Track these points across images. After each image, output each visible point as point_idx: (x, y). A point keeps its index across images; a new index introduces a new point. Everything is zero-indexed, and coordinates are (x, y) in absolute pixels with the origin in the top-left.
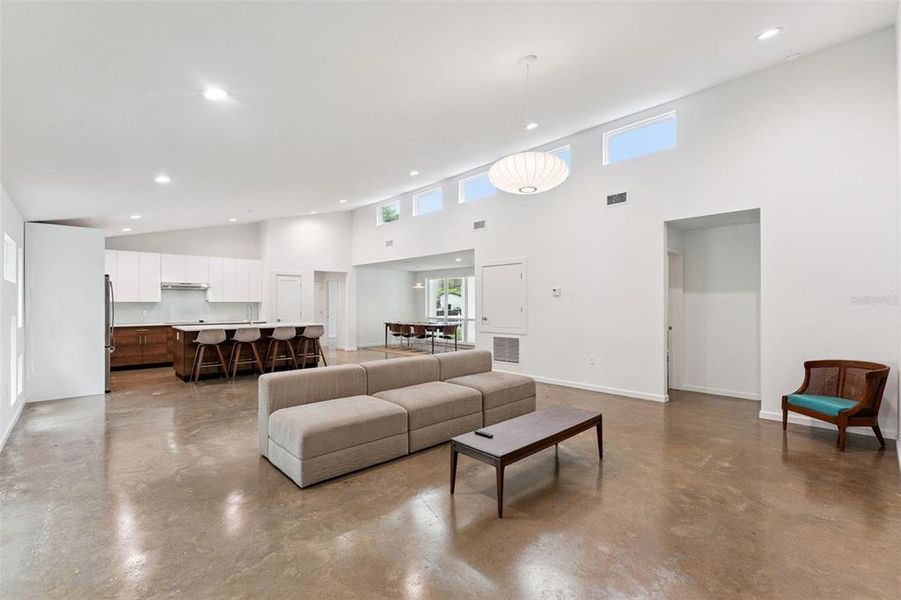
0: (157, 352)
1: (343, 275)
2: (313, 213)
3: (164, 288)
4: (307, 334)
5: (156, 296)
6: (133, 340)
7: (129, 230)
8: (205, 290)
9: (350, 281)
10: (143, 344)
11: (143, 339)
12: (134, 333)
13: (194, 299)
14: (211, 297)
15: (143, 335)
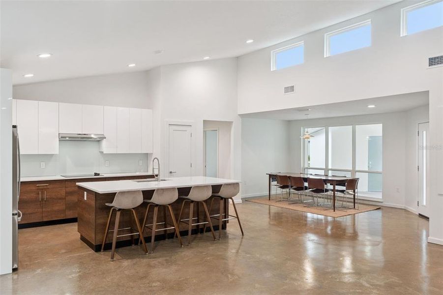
0: (56, 208)
1: (230, 123)
2: (207, 58)
3: (63, 139)
4: (223, 193)
5: (54, 147)
6: (33, 195)
7: (31, 75)
8: (99, 141)
9: (235, 130)
10: (42, 199)
11: (43, 193)
12: (33, 188)
13: (90, 150)
14: (106, 147)
15: (42, 190)
